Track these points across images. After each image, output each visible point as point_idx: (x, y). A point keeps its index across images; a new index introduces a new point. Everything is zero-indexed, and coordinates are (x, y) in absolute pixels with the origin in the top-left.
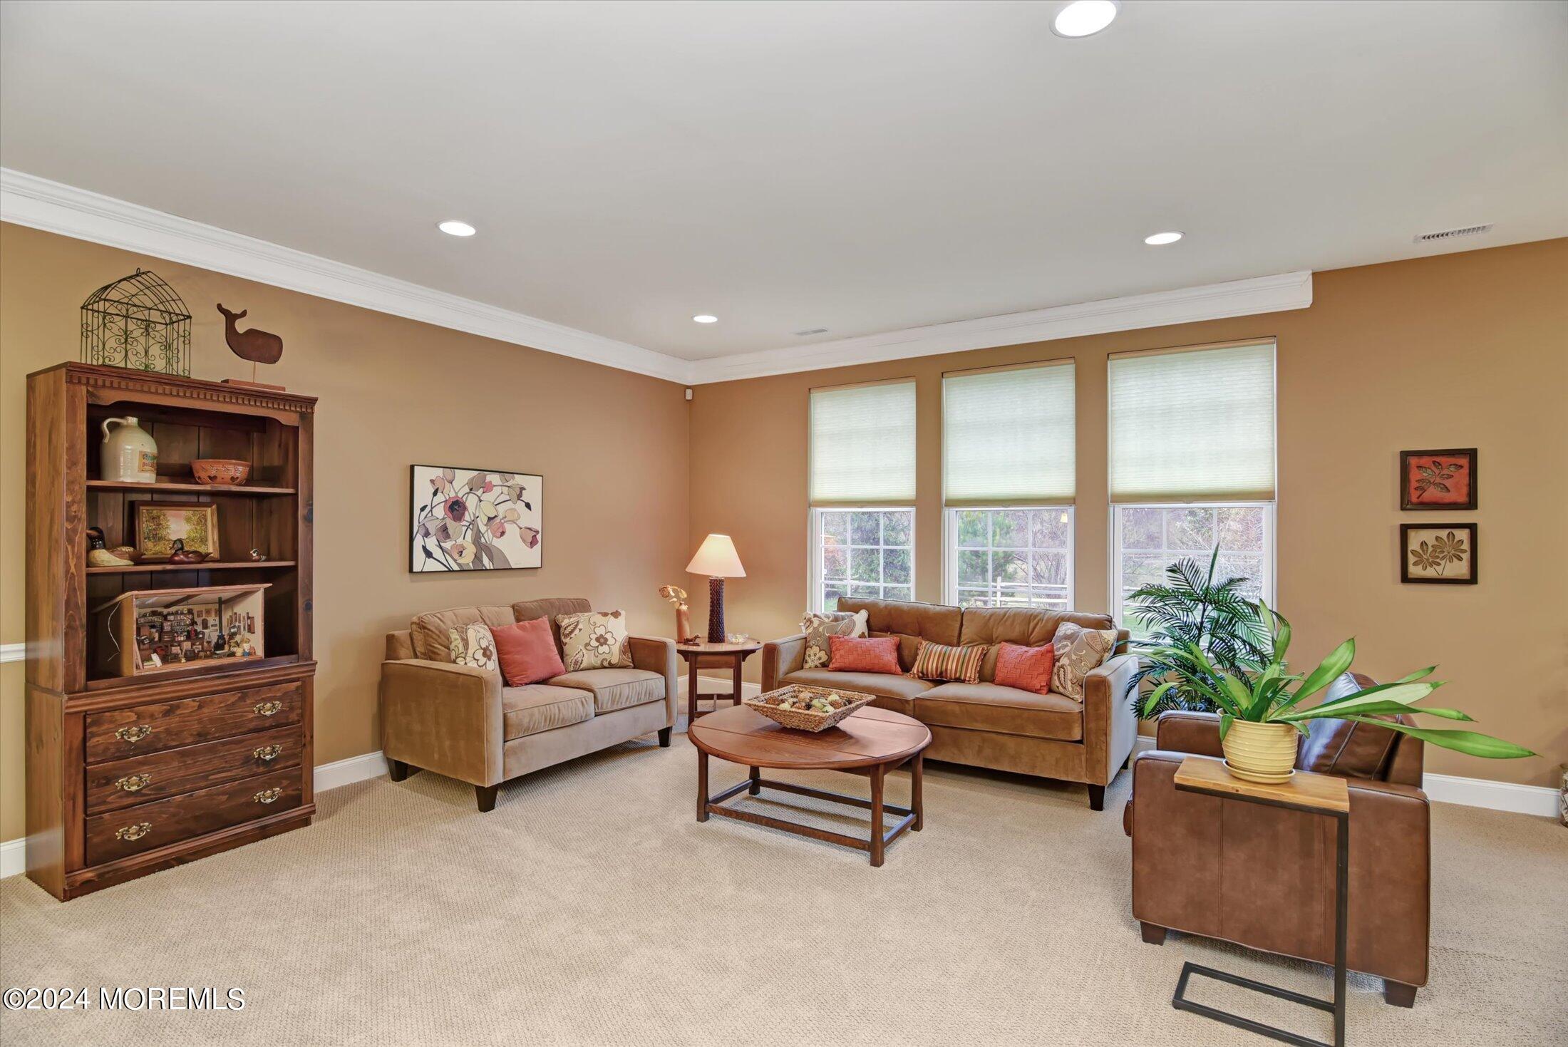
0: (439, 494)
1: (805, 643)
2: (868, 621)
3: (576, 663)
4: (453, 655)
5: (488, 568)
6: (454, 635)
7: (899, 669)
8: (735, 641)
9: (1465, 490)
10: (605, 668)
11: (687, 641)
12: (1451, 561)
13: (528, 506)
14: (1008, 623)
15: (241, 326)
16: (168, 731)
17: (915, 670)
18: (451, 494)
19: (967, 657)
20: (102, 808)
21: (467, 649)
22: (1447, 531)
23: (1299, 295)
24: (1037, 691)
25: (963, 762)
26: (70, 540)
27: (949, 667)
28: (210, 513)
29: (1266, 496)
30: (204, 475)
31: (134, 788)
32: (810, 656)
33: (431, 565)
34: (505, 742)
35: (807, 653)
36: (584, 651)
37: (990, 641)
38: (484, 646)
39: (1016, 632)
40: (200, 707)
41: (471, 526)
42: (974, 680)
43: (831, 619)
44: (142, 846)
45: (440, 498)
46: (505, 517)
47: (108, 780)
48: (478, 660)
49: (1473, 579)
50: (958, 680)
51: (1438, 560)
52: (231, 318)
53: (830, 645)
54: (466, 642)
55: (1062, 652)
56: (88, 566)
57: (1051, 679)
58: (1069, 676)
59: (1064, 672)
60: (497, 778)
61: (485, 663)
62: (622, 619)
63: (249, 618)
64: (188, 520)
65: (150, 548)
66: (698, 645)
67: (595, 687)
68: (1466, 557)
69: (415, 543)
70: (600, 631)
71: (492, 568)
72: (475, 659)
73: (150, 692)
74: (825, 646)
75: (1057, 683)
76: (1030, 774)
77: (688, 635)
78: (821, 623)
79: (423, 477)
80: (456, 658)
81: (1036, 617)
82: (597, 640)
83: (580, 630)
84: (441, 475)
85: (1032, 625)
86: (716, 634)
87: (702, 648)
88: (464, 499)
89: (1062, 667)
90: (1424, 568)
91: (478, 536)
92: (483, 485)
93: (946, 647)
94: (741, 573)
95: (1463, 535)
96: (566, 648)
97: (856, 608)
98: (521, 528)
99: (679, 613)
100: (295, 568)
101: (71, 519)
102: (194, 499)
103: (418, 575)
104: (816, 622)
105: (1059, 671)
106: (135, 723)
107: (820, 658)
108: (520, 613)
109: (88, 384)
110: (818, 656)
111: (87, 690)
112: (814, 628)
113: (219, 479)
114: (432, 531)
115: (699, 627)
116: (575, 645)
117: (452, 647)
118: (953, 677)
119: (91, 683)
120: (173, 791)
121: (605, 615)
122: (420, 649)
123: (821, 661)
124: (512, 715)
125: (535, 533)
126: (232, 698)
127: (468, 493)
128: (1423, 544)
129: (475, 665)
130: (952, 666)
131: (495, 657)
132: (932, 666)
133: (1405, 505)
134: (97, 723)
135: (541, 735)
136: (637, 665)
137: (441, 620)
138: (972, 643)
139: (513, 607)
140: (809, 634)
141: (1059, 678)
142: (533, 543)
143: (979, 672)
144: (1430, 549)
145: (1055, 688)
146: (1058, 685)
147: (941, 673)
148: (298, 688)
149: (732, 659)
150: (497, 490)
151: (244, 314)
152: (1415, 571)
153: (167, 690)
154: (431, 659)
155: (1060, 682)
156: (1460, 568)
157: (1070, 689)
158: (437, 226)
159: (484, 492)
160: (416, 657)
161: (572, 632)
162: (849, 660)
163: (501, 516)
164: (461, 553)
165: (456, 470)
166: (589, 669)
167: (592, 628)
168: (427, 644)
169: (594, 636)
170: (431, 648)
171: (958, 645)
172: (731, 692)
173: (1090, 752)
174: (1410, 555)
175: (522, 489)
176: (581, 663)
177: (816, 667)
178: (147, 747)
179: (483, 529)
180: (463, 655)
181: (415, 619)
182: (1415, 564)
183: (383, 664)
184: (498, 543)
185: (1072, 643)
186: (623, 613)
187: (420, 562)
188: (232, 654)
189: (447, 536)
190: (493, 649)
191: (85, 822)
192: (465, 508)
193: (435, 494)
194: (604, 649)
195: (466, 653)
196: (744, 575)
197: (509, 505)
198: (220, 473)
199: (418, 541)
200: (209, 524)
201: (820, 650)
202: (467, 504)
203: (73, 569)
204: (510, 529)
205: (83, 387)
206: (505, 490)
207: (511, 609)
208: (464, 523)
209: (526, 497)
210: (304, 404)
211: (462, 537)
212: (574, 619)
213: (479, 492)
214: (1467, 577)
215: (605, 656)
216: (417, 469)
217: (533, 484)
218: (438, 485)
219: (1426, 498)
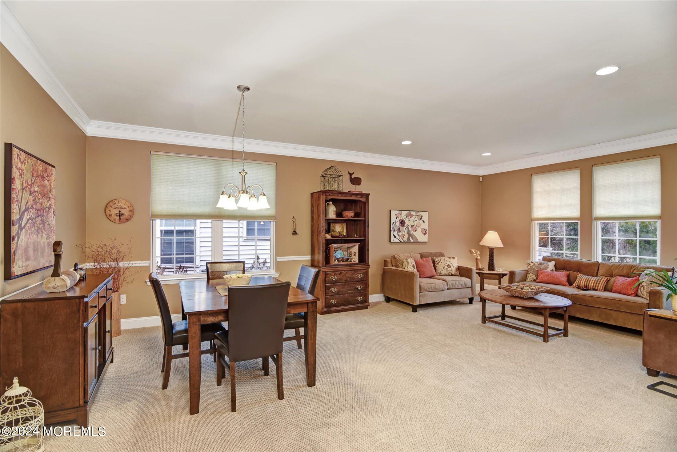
0: (398, 218)
1: (527, 272)
2: (555, 266)
3: (440, 273)
4: (404, 266)
6: (405, 261)
7: (567, 284)
8: (499, 270)
10: (450, 275)
11: (480, 269)
13: (424, 222)
14: (621, 268)
15: (353, 177)
16: (339, 278)
17: (574, 284)
18: (400, 218)
19: (599, 281)
20: (328, 295)
24: (629, 295)
25: (592, 319)
26: (323, 232)
27: (590, 284)
28: (344, 225)
30: (345, 215)
31: (334, 291)
32: (529, 277)
33: (396, 240)
34: (420, 293)
35: (528, 276)
36: (443, 269)
37: (612, 276)
38: (413, 264)
39: (625, 272)
40: (346, 273)
41: (407, 228)
42: (602, 290)
43: (538, 264)
44: (335, 306)
45: (398, 220)
46: (417, 226)
47: (329, 288)
48: (411, 268)
50: (594, 289)
52: (351, 175)
53: (537, 273)
54: (408, 263)
55: (643, 280)
56: (326, 238)
57: (637, 291)
58: (645, 290)
59: (643, 288)
60: (418, 303)
61: (413, 269)
62: (456, 260)
63: (354, 252)
64: (340, 227)
65: (334, 234)
66: (484, 271)
67: (447, 280)
70: (448, 263)
71: (413, 241)
73: (336, 268)
74: (535, 273)
76: (623, 326)
77: (480, 267)
78: (534, 265)
79: (393, 213)
82: (447, 266)
83: (441, 262)
84: (398, 213)
85: (632, 270)
86: (491, 267)
87: (485, 272)
89: (643, 286)
91: (409, 231)
92: (410, 215)
93: (589, 277)
94: (502, 246)
96: (437, 268)
97: (550, 260)
98: (421, 229)
99: (477, 259)
100: (365, 239)
101: (323, 227)
102: (341, 221)
103: (392, 243)
104: (532, 264)
105: (641, 288)
106: (334, 276)
107: (533, 278)
108: (422, 256)
109: (325, 194)
111: (325, 266)
112: (531, 267)
113: (349, 216)
114: (396, 229)
115: (484, 265)
116: (440, 267)
117: (404, 264)
118: (592, 288)
119: (326, 265)
120: (341, 293)
121: (450, 258)
122: (394, 264)
123: (534, 279)
124: (422, 285)
125: (426, 231)
126: (352, 272)
127: (406, 218)
129: (410, 270)
130: (591, 284)
131: (416, 268)
132: (582, 283)
134: (327, 274)
135: (430, 292)
136: (461, 275)
137: (400, 256)
138: (603, 276)
139: (420, 254)
140: (529, 269)
141: (641, 290)
142: (425, 234)
143: (605, 287)
145: (639, 295)
147: (586, 286)
148: (366, 271)
149: (497, 276)
150: (414, 217)
151: (353, 173)
153: (340, 268)
154: (397, 267)
155: (641, 292)
157: (645, 295)
158: (401, 143)
160: (393, 267)
161: (439, 263)
162: (545, 279)
163: (415, 225)
164: (404, 237)
165: (402, 211)
166: (444, 275)
167: (446, 262)
168: (396, 263)
169: (446, 265)
171: (597, 275)
175: (422, 216)
176: (442, 273)
177: (531, 281)
178: (336, 282)
179: (410, 229)
180: (407, 266)
181: (392, 256)
183: (383, 268)
184: (414, 234)
186: (456, 258)
187: (393, 239)
188: (351, 261)
190: (415, 265)
191: (325, 297)
192: (405, 223)
193: (396, 218)
194: (450, 269)
197: (418, 221)
198: (349, 215)
199: (392, 233)
200: (344, 228)
201: (533, 275)
202: (405, 221)
203: (323, 239)
204: (418, 229)
205: (325, 196)
206: (417, 217)
207: (419, 255)
208: (405, 227)
209: (423, 219)
210: (367, 195)
211: (404, 232)
212: (439, 259)
213: (409, 218)
215: (450, 272)
216: (392, 211)
217: (425, 216)
218: (397, 216)
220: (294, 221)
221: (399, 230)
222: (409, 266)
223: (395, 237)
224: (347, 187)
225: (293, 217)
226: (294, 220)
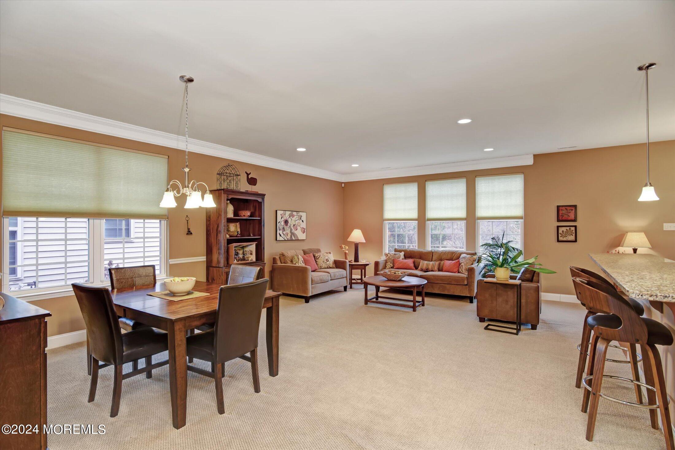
1: (386, 262)
2: (404, 255)
3: (321, 267)
7: (414, 268)
8: (362, 261)
9: (574, 216)
10: (331, 268)
12: (570, 236)
13: (303, 221)
15: (250, 177)
17: (419, 268)
18: (285, 218)
19: (434, 265)
22: (569, 227)
23: (530, 161)
24: (455, 273)
25: (434, 292)
26: (224, 231)
27: (429, 267)
28: (238, 224)
29: (521, 218)
30: (242, 215)
32: (387, 265)
33: (281, 239)
34: (312, 285)
36: (323, 263)
37: (441, 260)
38: (302, 260)
39: (449, 257)
42: (437, 270)
43: (393, 254)
45: (283, 219)
46: (297, 225)
49: (576, 241)
50: (432, 271)
51: (567, 236)
52: (248, 175)
53: (394, 262)
54: (298, 259)
55: (462, 262)
57: (459, 269)
58: (464, 268)
60: (310, 294)
61: (303, 264)
62: (332, 254)
63: (251, 251)
64: (234, 226)
67: (330, 272)
68: (574, 234)
69: (277, 232)
70: (327, 258)
71: (294, 239)
74: (392, 262)
75: (460, 270)
77: (350, 260)
78: (391, 255)
79: (279, 213)
80: (296, 263)
81: (454, 253)
82: (326, 260)
83: (321, 257)
84: (283, 213)
85: (453, 255)
86: (357, 259)
87: (353, 263)
88: (288, 219)
89: (462, 266)
90: (563, 238)
91: (291, 230)
92: (292, 215)
93: (428, 262)
94: (365, 241)
95: (573, 229)
96: (318, 263)
97: (400, 251)
98: (301, 228)
99: (345, 253)
100: (261, 238)
101: (224, 226)
102: (236, 221)
103: (279, 241)
104: (389, 255)
105: (461, 267)
107: (391, 266)
108: (305, 252)
109: (227, 194)
111: (227, 266)
112: (388, 257)
114: (281, 229)
115: (351, 257)
116: (320, 261)
121: (327, 253)
122: (282, 261)
124: (312, 278)
125: (304, 229)
128: (563, 231)
129: (301, 264)
130: (430, 267)
132: (424, 267)
133: (559, 220)
135: (319, 284)
136: (337, 267)
137: (288, 253)
138: (436, 260)
139: (303, 250)
140: (387, 259)
141: (461, 269)
142: (304, 232)
143: (438, 268)
144: (565, 233)
145: (460, 272)
147: (427, 269)
149: (363, 267)
150: (295, 217)
151: (250, 173)
152: (561, 239)
154: (287, 264)
156: (572, 238)
157: (464, 271)
158: (296, 149)
160: (281, 263)
161: (319, 258)
162: (400, 266)
163: (296, 224)
164: (287, 235)
165: (286, 211)
166: (327, 268)
167: (324, 257)
168: (284, 259)
169: (325, 259)
170: (286, 261)
171: (432, 261)
172: (360, 278)
173: (469, 287)
174: (559, 234)
175: (301, 216)
176: (323, 266)
177: (390, 268)
179: (292, 228)
181: (281, 253)
182: (561, 237)
183: (273, 266)
184: (296, 232)
185: (465, 259)
186: (332, 252)
187: (279, 238)
188: (248, 260)
189: (284, 230)
192: (288, 222)
193: (282, 218)
194: (328, 263)
196: (365, 242)
197: (298, 221)
198: (246, 214)
200: (238, 227)
203: (225, 238)
204: (299, 228)
205: (226, 195)
206: (297, 217)
208: (288, 226)
209: (302, 219)
210: (263, 196)
211: (288, 231)
212: (319, 254)
213: (291, 218)
214: (574, 240)
215: (328, 265)
216: (277, 211)
217: (304, 215)
218: (282, 216)
219: (564, 218)
220: (187, 221)
222: (299, 262)
223: (280, 235)
224: (244, 186)
225: (187, 216)
226: (187, 219)
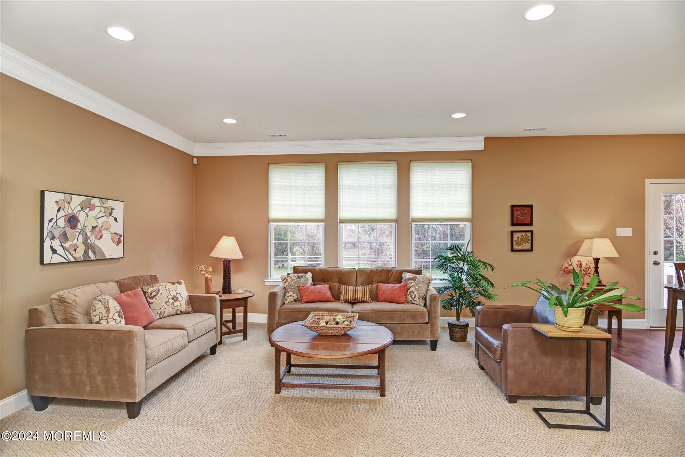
0: (61, 211)
1: (286, 291)
2: (312, 278)
3: (160, 313)
4: (96, 319)
5: (92, 259)
6: (99, 305)
7: (332, 299)
8: (238, 292)
9: (529, 219)
10: (179, 314)
12: (526, 243)
13: (116, 220)
14: (379, 274)
17: (341, 299)
18: (68, 210)
19: (365, 291)
21: (109, 313)
22: (525, 233)
23: (479, 145)
24: (402, 303)
27: (359, 296)
29: (468, 220)
32: (288, 297)
33: (57, 259)
34: (146, 370)
35: (286, 295)
36: (166, 306)
37: (373, 283)
38: (118, 310)
41: (82, 232)
42: (370, 301)
43: (296, 278)
45: (62, 213)
46: (103, 227)
48: (116, 320)
49: (531, 250)
50: (363, 302)
51: (522, 243)
53: (299, 290)
54: (108, 309)
55: (410, 285)
57: (407, 297)
58: (417, 295)
59: (414, 294)
60: (141, 394)
61: (120, 321)
62: (183, 286)
67: (186, 327)
68: (530, 242)
69: (45, 244)
70: (173, 293)
71: (95, 259)
72: (114, 319)
74: (296, 291)
75: (410, 299)
76: (407, 339)
77: (213, 291)
78: (291, 280)
79: (50, 198)
80: (100, 320)
81: (391, 271)
82: (173, 298)
83: (161, 294)
84: (63, 198)
85: (390, 275)
86: (227, 289)
88: (77, 214)
89: (412, 292)
90: (518, 246)
91: (86, 238)
92: (89, 206)
93: (353, 287)
95: (529, 234)
97: (305, 271)
98: (112, 234)
99: (207, 279)
103: (47, 266)
104: (287, 280)
105: (410, 293)
107: (294, 297)
108: (121, 287)
110: (292, 296)
112: (289, 283)
114: (56, 235)
116: (159, 302)
118: (361, 300)
121: (174, 283)
122: (59, 317)
123: (294, 299)
124: (150, 352)
125: (119, 237)
127: (80, 211)
128: (518, 238)
129: (114, 323)
131: (123, 317)
132: (351, 296)
133: (513, 224)
136: (195, 311)
137: (75, 295)
138: (363, 284)
139: (117, 282)
140: (287, 286)
142: (119, 243)
143: (371, 297)
144: (520, 239)
145: (409, 301)
146: (411, 299)
147: (355, 299)
150: (98, 210)
152: (515, 247)
155: (412, 298)
156: (527, 246)
157: (418, 301)
159: (90, 211)
160: (58, 322)
161: (156, 295)
162: (311, 297)
163: (100, 226)
164: (75, 250)
165: (72, 195)
166: (169, 316)
167: (169, 292)
169: (170, 297)
170: (71, 315)
172: (231, 319)
173: (432, 326)
174: (514, 242)
175: (113, 209)
176: (164, 313)
177: (292, 302)
179: (89, 234)
180: (105, 318)
181: (54, 296)
182: (515, 245)
184: (98, 243)
185: (415, 281)
186: (183, 281)
187: (49, 257)
189: (67, 239)
190: (121, 311)
192: (78, 221)
193: (59, 210)
194: (177, 303)
195: (108, 316)
196: (242, 257)
197: (105, 219)
199: (47, 243)
201: (293, 293)
202: (79, 218)
204: (106, 234)
206: (103, 209)
207: (116, 285)
208: (77, 230)
209: (115, 214)
211: (76, 240)
213: (87, 210)
214: (530, 249)
215: (178, 308)
216: (46, 193)
217: (118, 208)
218: (61, 204)
219: (519, 222)
221: (64, 237)
222: (111, 316)
223: (54, 251)
